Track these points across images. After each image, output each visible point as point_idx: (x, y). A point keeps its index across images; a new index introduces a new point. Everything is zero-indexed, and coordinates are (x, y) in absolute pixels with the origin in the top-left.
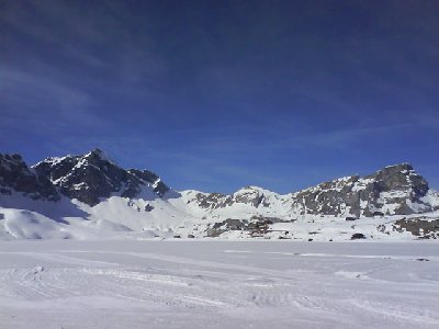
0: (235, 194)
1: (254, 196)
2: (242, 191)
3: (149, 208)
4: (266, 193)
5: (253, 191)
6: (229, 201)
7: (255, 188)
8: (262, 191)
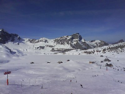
0: (40, 40)
1: (44, 40)
2: (41, 39)
3: (18, 44)
4: (47, 39)
5: (44, 39)
6: (38, 42)
7: (44, 38)
8: (46, 39)
